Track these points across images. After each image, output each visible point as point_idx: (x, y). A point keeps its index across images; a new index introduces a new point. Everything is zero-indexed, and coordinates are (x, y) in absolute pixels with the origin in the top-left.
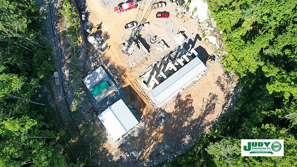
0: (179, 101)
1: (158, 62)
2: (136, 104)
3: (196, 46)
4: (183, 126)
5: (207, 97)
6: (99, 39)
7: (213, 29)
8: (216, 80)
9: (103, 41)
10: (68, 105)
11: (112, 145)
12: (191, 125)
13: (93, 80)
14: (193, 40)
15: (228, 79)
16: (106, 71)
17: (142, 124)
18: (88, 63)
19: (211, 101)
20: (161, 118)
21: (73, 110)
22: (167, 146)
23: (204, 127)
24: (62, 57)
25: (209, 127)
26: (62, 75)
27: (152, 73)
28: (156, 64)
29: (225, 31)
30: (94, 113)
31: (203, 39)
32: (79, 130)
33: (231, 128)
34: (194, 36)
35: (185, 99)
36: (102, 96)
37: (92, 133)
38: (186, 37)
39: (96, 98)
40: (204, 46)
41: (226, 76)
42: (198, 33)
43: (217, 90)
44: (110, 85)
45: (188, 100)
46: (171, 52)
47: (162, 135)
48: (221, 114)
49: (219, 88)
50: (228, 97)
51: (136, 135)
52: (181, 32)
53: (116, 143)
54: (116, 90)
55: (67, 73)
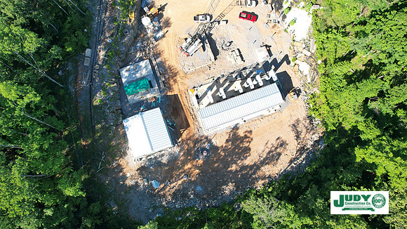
0: (235, 134)
1: (223, 76)
2: (177, 121)
3: (280, 70)
4: (229, 169)
5: (273, 142)
6: (156, 24)
7: (309, 54)
8: (293, 122)
9: (160, 29)
10: (91, 96)
11: (130, 164)
12: (240, 171)
13: (133, 74)
14: (279, 61)
15: (309, 127)
16: (153, 68)
17: (176, 149)
18: (133, 51)
19: (276, 148)
20: (204, 149)
21: (95, 103)
22: (199, 188)
23: (257, 179)
24: (103, 32)
25: (263, 181)
26: (95, 54)
27: (210, 88)
28: (219, 78)
29: (325, 62)
30: (121, 115)
31: (292, 64)
32: (94, 132)
33: (292, 193)
34: (282, 56)
35: (242, 135)
36: (137, 98)
37: (111, 140)
38: (270, 54)
39: (129, 98)
40: (290, 73)
41: (308, 121)
42: (288, 53)
43: (289, 137)
44: (152, 87)
45: (246, 137)
46: (245, 68)
47: (197, 171)
48: (285, 170)
49: (293, 135)
50: (301, 150)
51: (164, 160)
52: (266, 46)
53: (135, 163)
54: (157, 95)
55: (102, 54)
